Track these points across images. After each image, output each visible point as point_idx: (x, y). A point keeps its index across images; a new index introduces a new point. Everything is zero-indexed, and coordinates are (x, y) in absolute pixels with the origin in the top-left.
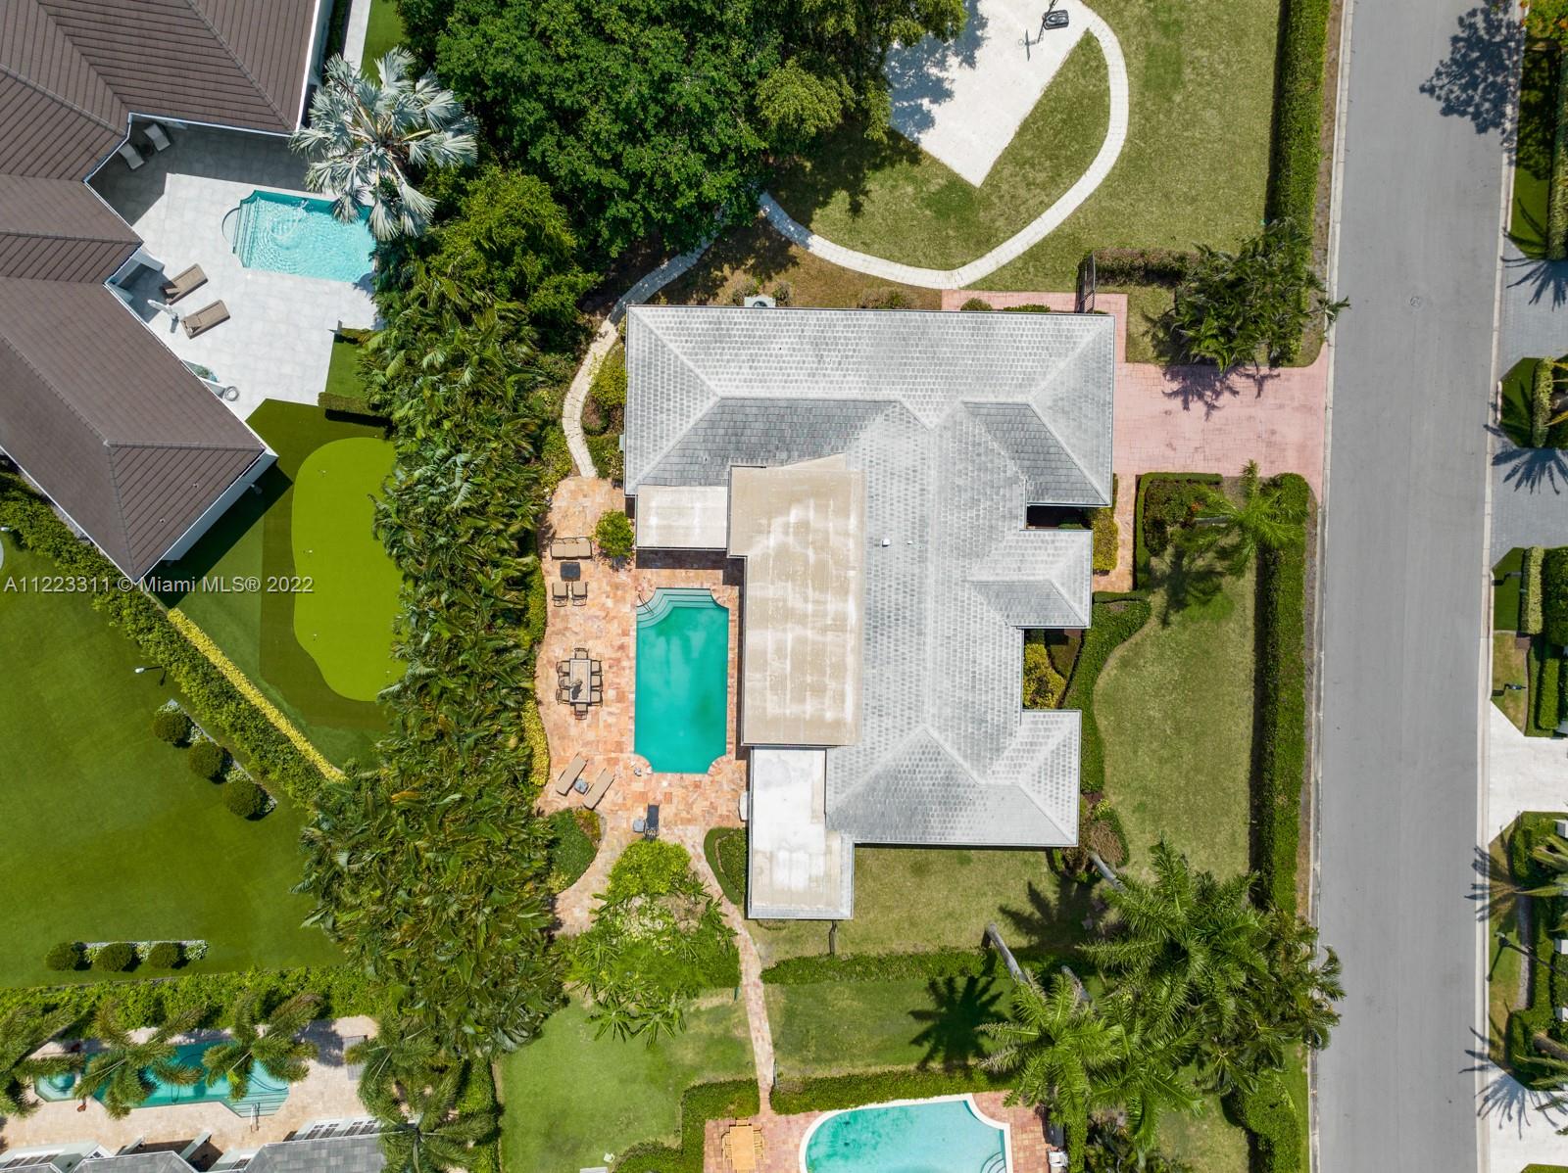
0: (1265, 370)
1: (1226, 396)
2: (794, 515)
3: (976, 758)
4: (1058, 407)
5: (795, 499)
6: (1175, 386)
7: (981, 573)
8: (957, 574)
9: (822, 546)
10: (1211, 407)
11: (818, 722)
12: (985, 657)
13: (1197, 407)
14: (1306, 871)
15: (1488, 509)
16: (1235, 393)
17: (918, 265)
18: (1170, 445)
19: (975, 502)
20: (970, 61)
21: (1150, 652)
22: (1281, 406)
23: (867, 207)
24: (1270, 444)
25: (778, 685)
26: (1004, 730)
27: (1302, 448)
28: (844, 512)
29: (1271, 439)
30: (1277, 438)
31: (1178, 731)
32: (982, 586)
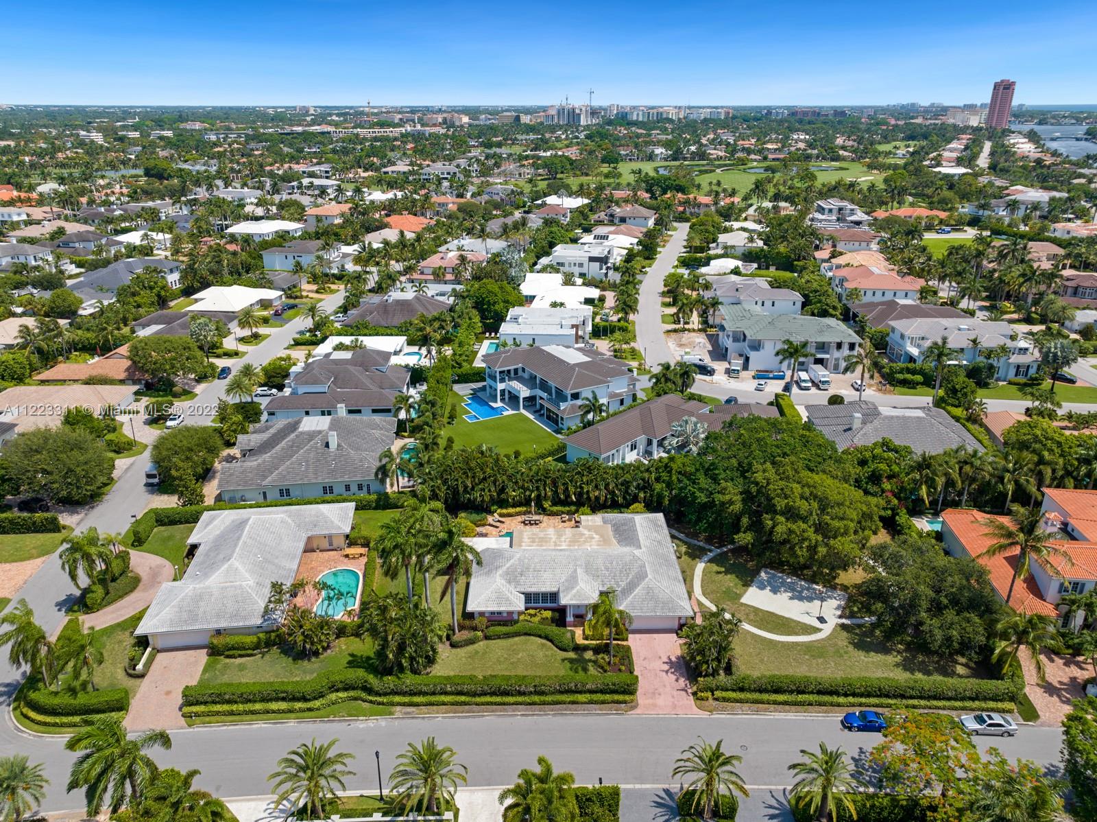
0: (690, 691)
1: (674, 677)
2: (597, 537)
3: (507, 573)
4: (649, 590)
5: (602, 536)
6: (674, 659)
7: (579, 571)
8: (579, 563)
9: (585, 542)
10: (667, 672)
11: (520, 542)
12: (546, 576)
13: (666, 667)
14: (438, 713)
15: (638, 786)
16: (677, 680)
17: (702, 587)
18: (645, 659)
19: (607, 569)
20: (791, 598)
21: (549, 653)
22: (673, 697)
23: (720, 576)
24: (654, 693)
25: (534, 534)
26: (518, 583)
27: (655, 705)
28: (598, 545)
29: (655, 693)
30: (657, 696)
31: (512, 663)
32: (576, 570)
